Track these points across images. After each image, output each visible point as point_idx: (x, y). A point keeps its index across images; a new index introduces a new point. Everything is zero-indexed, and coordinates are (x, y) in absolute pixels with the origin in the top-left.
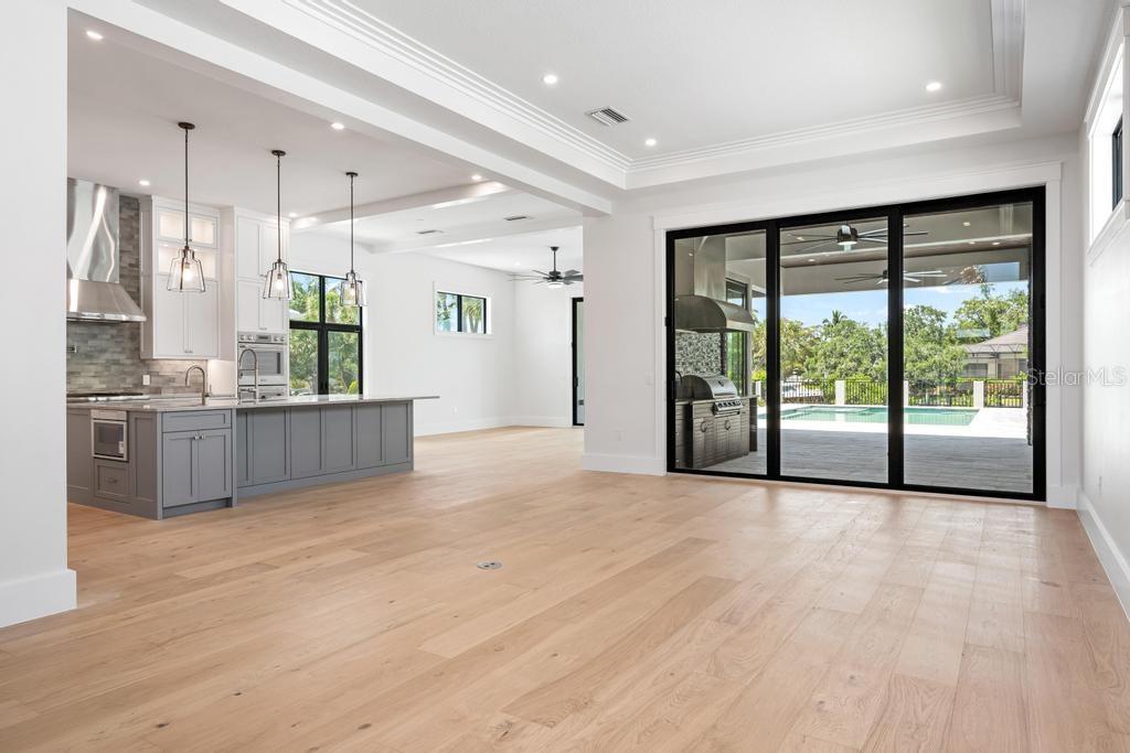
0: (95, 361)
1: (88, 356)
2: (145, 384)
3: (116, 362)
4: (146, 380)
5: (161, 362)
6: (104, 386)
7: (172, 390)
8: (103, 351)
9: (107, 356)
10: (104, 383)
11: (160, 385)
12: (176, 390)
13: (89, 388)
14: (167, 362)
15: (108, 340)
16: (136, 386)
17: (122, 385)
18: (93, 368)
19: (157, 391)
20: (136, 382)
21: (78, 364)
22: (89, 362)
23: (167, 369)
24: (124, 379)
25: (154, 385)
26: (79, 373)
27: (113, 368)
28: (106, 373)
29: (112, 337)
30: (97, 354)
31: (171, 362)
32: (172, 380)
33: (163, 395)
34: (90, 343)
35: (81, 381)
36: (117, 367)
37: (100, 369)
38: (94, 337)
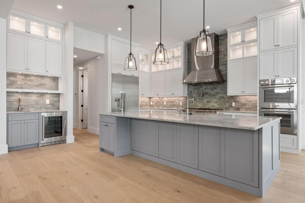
0: (215, 97)
1: (214, 95)
2: (233, 106)
3: (223, 97)
4: (234, 104)
5: (240, 97)
6: (218, 106)
7: (245, 109)
8: (218, 93)
9: (220, 95)
10: (218, 105)
11: (239, 107)
12: (247, 109)
13: (214, 106)
14: (242, 97)
15: (220, 89)
16: (229, 106)
17: (225, 106)
18: (215, 99)
19: (238, 109)
20: (230, 105)
21: (210, 98)
22: (213, 97)
23: (242, 100)
24: (225, 104)
25: (237, 107)
26: (211, 101)
27: (221, 99)
28: (219, 102)
29: (221, 88)
30: (216, 95)
31: (244, 97)
32: (245, 104)
33: (241, 111)
34: (214, 91)
35: (211, 104)
36: (223, 99)
37: (218, 100)
38: (215, 88)
